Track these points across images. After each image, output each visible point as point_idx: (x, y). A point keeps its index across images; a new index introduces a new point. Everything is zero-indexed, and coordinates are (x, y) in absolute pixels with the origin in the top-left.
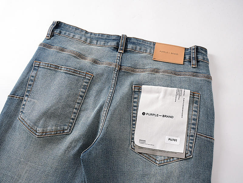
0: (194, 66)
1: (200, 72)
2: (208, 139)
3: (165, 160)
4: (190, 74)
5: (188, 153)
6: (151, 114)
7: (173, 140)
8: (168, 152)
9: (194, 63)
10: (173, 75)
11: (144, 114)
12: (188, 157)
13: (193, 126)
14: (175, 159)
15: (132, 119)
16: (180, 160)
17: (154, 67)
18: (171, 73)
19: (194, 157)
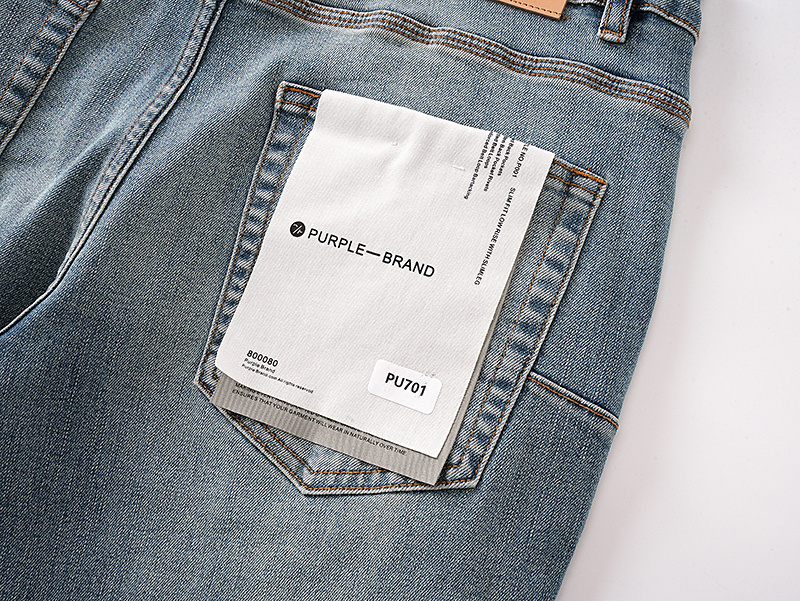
0: (608, 36)
1: (638, 70)
2: (585, 417)
3: (341, 472)
4: (578, 74)
5: (460, 462)
6: (333, 239)
7: (406, 383)
8: (369, 438)
9: (614, 19)
10: (495, 64)
11: (297, 229)
12: (453, 485)
13: (519, 336)
14: (392, 478)
15: (240, 247)
16: (415, 492)
17: (409, 11)
18: (487, 50)
19: (484, 487)
